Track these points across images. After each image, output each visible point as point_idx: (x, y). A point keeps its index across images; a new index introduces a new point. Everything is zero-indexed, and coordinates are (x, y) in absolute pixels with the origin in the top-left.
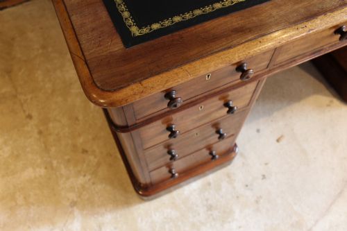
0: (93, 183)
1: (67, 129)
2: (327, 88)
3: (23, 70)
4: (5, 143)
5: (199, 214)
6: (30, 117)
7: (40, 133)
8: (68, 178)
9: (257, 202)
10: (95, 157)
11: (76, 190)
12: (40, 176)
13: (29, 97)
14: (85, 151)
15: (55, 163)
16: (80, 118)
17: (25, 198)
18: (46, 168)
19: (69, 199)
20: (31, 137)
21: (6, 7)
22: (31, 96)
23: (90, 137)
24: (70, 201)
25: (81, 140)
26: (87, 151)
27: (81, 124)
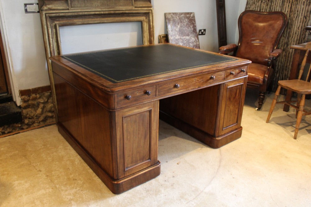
0: (82, 190)
1: (63, 173)
3: (33, 154)
4: (26, 182)
5: (142, 194)
7: (47, 176)
8: (66, 190)
9: (172, 186)
10: (81, 181)
11: (72, 194)
12: (49, 192)
13: (39, 164)
15: (58, 186)
16: (71, 168)
17: (41, 202)
18: (52, 189)
19: (68, 198)
20: (41, 178)
21: (20, 133)
22: (39, 163)
23: (77, 174)
24: (68, 199)
25: (72, 176)
26: (76, 179)
27: (71, 170)
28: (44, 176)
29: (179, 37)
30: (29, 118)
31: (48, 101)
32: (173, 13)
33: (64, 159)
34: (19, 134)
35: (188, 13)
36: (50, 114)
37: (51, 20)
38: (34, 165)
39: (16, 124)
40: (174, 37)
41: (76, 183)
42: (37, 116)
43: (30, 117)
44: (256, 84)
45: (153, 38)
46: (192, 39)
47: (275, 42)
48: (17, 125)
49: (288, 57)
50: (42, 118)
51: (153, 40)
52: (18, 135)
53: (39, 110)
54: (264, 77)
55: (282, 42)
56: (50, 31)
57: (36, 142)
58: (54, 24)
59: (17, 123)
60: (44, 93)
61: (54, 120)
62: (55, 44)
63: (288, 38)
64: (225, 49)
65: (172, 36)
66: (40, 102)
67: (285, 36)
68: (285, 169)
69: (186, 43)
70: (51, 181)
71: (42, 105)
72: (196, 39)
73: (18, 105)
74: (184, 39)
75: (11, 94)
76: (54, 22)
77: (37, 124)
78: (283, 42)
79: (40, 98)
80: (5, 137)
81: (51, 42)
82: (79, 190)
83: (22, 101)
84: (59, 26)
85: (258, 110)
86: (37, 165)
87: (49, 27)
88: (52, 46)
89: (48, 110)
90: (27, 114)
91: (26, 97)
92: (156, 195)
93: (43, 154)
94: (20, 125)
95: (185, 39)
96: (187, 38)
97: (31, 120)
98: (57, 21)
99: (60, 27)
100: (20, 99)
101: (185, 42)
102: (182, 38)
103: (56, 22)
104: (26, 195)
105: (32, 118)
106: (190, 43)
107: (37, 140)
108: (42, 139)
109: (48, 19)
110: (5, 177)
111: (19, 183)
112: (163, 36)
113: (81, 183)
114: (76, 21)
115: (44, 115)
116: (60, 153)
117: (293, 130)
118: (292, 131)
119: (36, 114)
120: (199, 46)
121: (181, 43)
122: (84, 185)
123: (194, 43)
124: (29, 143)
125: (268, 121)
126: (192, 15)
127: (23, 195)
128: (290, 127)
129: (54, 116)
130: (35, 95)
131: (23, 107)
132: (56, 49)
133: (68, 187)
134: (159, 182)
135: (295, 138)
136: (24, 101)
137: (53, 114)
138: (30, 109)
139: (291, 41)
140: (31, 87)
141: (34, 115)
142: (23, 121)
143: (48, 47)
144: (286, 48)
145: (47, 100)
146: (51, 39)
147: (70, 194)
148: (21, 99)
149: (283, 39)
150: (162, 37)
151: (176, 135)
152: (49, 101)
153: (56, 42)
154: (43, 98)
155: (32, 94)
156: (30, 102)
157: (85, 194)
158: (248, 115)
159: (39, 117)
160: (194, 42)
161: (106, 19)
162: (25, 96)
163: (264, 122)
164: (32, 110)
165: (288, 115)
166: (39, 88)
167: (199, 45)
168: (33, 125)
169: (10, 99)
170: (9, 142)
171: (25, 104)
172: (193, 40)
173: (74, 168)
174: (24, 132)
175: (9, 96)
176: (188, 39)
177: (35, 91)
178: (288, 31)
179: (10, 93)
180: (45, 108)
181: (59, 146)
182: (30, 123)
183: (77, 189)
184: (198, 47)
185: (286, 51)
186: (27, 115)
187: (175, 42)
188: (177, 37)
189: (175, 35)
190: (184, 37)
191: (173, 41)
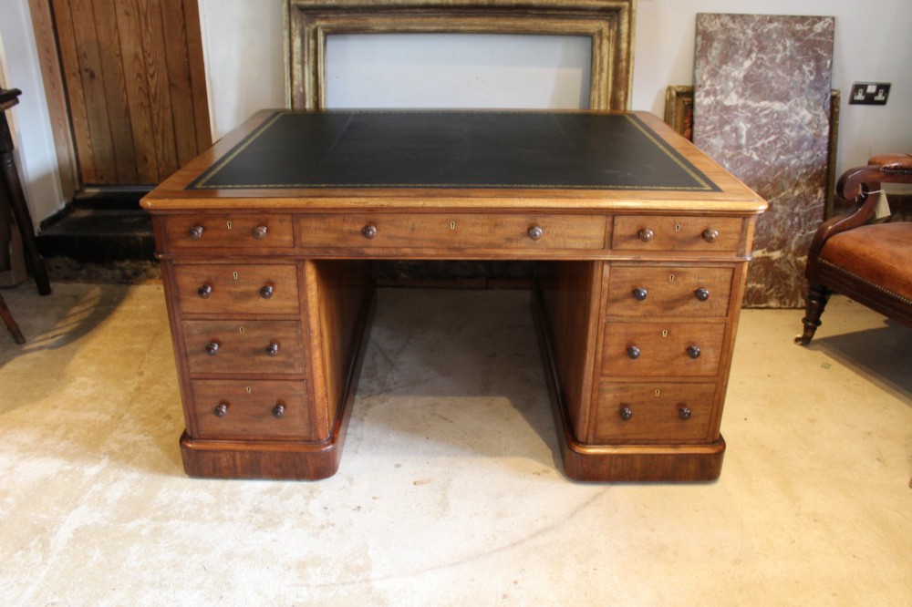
0: (149, 445)
1: (168, 395)
4: (94, 385)
5: (237, 510)
7: (138, 389)
8: (126, 432)
9: (322, 527)
11: (125, 443)
12: (101, 421)
15: (127, 416)
17: (66, 432)
18: (113, 417)
20: (124, 389)
22: (159, 358)
28: (132, 388)
29: (741, 102)
32: (733, 17)
35: (803, 19)
37: (304, 15)
38: (149, 357)
40: (719, 98)
45: (622, 93)
46: (797, 114)
51: (622, 99)
56: (297, 43)
58: (313, 26)
62: (310, 79)
65: (708, 94)
69: (766, 124)
72: (817, 116)
74: (761, 111)
76: (313, 23)
81: (297, 72)
84: (326, 35)
86: (152, 360)
87: (297, 33)
88: (296, 83)
95: (766, 112)
96: (778, 106)
98: (322, 19)
99: (330, 37)
101: (764, 121)
102: (753, 105)
103: (318, 23)
104: (64, 409)
106: (787, 125)
110: (81, 361)
111: (83, 383)
112: (680, 90)
114: (374, 21)
121: (744, 123)
123: (807, 128)
126: (818, 27)
127: (60, 407)
132: (311, 93)
133: (139, 426)
143: (287, 84)
146: (297, 66)
153: (314, 73)
160: (810, 124)
161: (468, 20)
172: (804, 117)
176: (778, 112)
187: (717, 118)
188: (733, 100)
189: (722, 91)
190: (763, 104)
191: (708, 109)
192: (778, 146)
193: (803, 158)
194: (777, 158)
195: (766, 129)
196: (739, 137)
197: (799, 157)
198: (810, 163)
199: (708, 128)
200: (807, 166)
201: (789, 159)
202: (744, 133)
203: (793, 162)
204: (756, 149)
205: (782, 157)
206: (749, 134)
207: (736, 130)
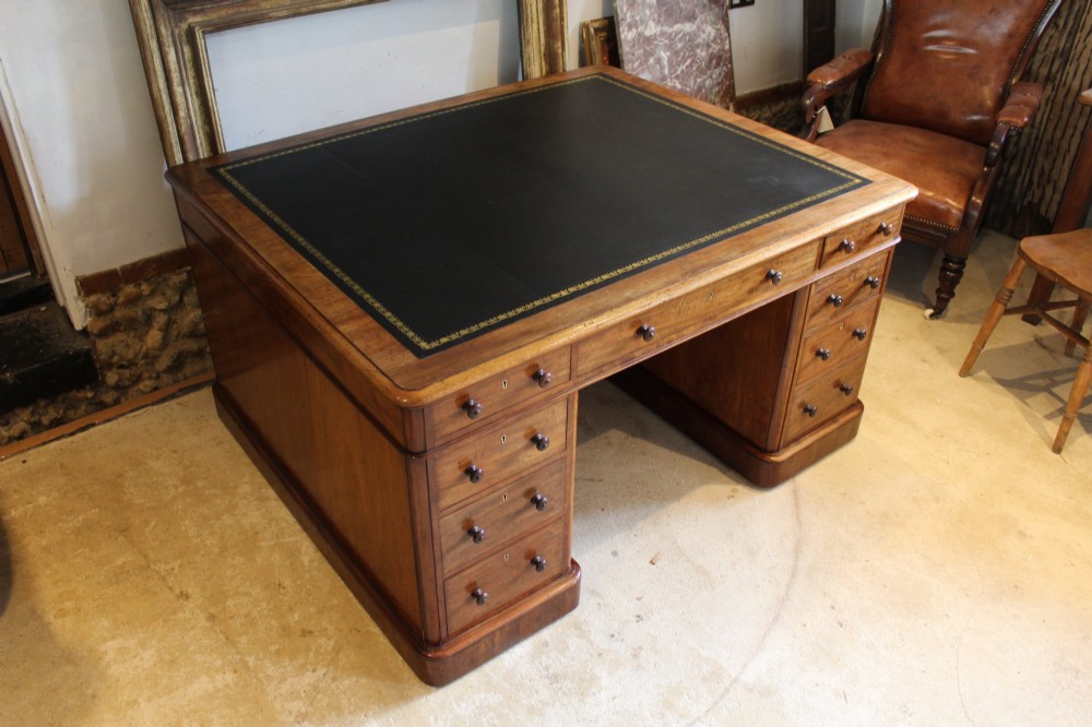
0: (334, 679)
1: (264, 604)
2: (724, 473)
3: (153, 523)
4: (142, 645)
5: (537, 692)
6: (185, 596)
7: (211, 618)
8: (283, 680)
9: (635, 656)
10: (329, 639)
12: (227, 686)
13: (177, 565)
14: (306, 633)
15: (251, 661)
16: (287, 582)
18: (235, 671)
19: (290, 712)
20: (193, 628)
21: (93, 425)
22: (179, 562)
23: (312, 610)
24: (294, 715)
25: (296, 617)
26: (310, 632)
27: (290, 590)
28: (202, 622)
29: (659, 29)
30: (121, 367)
31: (181, 299)
33: (263, 544)
34: (91, 430)
36: (192, 345)
37: (171, 13)
38: (162, 568)
39: (78, 390)
40: (640, 29)
41: (313, 648)
42: (146, 356)
43: (125, 363)
44: (934, 228)
45: (560, 44)
46: (704, 32)
47: (1021, 50)
48: (80, 395)
49: (1062, 110)
50: (164, 362)
51: (560, 51)
52: (86, 433)
53: (154, 337)
54: (968, 203)
55: (1047, 45)
56: (172, 57)
57: (156, 465)
58: (184, 26)
59: (80, 387)
60: (167, 275)
61: (209, 363)
62: (194, 103)
63: (1073, 35)
64: (829, 82)
65: (630, 27)
66: (155, 309)
67: (1061, 23)
68: (1016, 587)
69: (683, 48)
70: (227, 638)
71: (161, 319)
72: (718, 30)
73: (78, 326)
74: (676, 35)
75: (45, 273)
76: (185, 20)
77: (148, 383)
78: (1050, 48)
79: (153, 293)
80: (44, 443)
81: (180, 99)
82: (324, 675)
83: (91, 313)
84: (204, 33)
85: (931, 316)
86: (173, 569)
87: (168, 41)
88: (182, 114)
89: (185, 330)
90: (114, 353)
91: (103, 299)
92: (582, 694)
93: (187, 522)
94: (90, 395)
95: (680, 36)
96: (688, 27)
97: (127, 373)
98: (196, 13)
99: (207, 36)
100: (81, 305)
101: (680, 45)
102: (667, 29)
103: (192, 20)
104: (149, 699)
105: (132, 364)
106: (698, 46)
107: (158, 458)
108: (175, 452)
109: (161, 13)
110: (69, 622)
111: (120, 650)
112: (597, 25)
113: (330, 648)
114: (266, 4)
115: (171, 351)
116: (244, 514)
117: (1052, 410)
118: (1050, 417)
119: (144, 348)
120: (731, 56)
121: (665, 52)
122: (341, 655)
123: (713, 45)
124: (131, 473)
125: (966, 371)
127: (140, 700)
128: (1042, 396)
129: (208, 349)
130: (135, 286)
131: (95, 331)
132: (200, 123)
133: (286, 664)
134: (591, 642)
135: (1057, 448)
136: (97, 311)
137: (204, 342)
138: (121, 336)
139: (1080, 46)
140: (116, 264)
141: (136, 355)
142: (100, 378)
143: (170, 119)
144: (1057, 72)
145: (177, 298)
146: (178, 90)
147: (294, 695)
148: (87, 306)
149: (1051, 37)
150: (592, 30)
151: (642, 432)
152: (186, 299)
153: (197, 94)
154: (164, 295)
155: (122, 286)
156: (118, 314)
157: (345, 693)
158: (897, 339)
159: (156, 358)
160: (714, 40)
162: (99, 295)
163: (953, 373)
164: (128, 336)
165: (1039, 341)
166: (147, 263)
167: (730, 50)
168: (136, 388)
169: (44, 292)
170: (62, 466)
171: (102, 323)
172: (709, 34)
173: (299, 582)
174: (109, 421)
175: (39, 282)
176: (689, 34)
177: (135, 273)
178: (1076, 8)
179: (40, 271)
180: (175, 326)
181: (236, 487)
182: (127, 383)
183: (317, 673)
184: (726, 60)
185: (1057, 82)
186: (112, 357)
187: (641, 51)
188: (652, 29)
189: (642, 21)
190: (677, 27)
191: (633, 45)
192: (694, 68)
193: (714, 76)
194: (695, 81)
195: (682, 54)
196: (662, 68)
197: (711, 77)
198: (720, 80)
199: (636, 64)
200: (718, 84)
201: (704, 81)
202: (665, 62)
203: (707, 83)
204: (677, 77)
205: (699, 80)
206: (670, 61)
207: (659, 61)
